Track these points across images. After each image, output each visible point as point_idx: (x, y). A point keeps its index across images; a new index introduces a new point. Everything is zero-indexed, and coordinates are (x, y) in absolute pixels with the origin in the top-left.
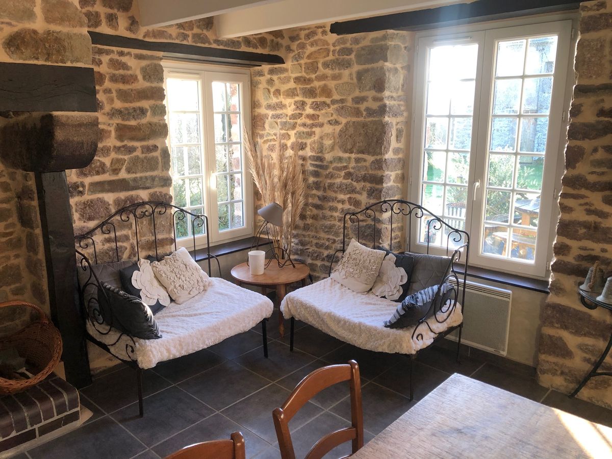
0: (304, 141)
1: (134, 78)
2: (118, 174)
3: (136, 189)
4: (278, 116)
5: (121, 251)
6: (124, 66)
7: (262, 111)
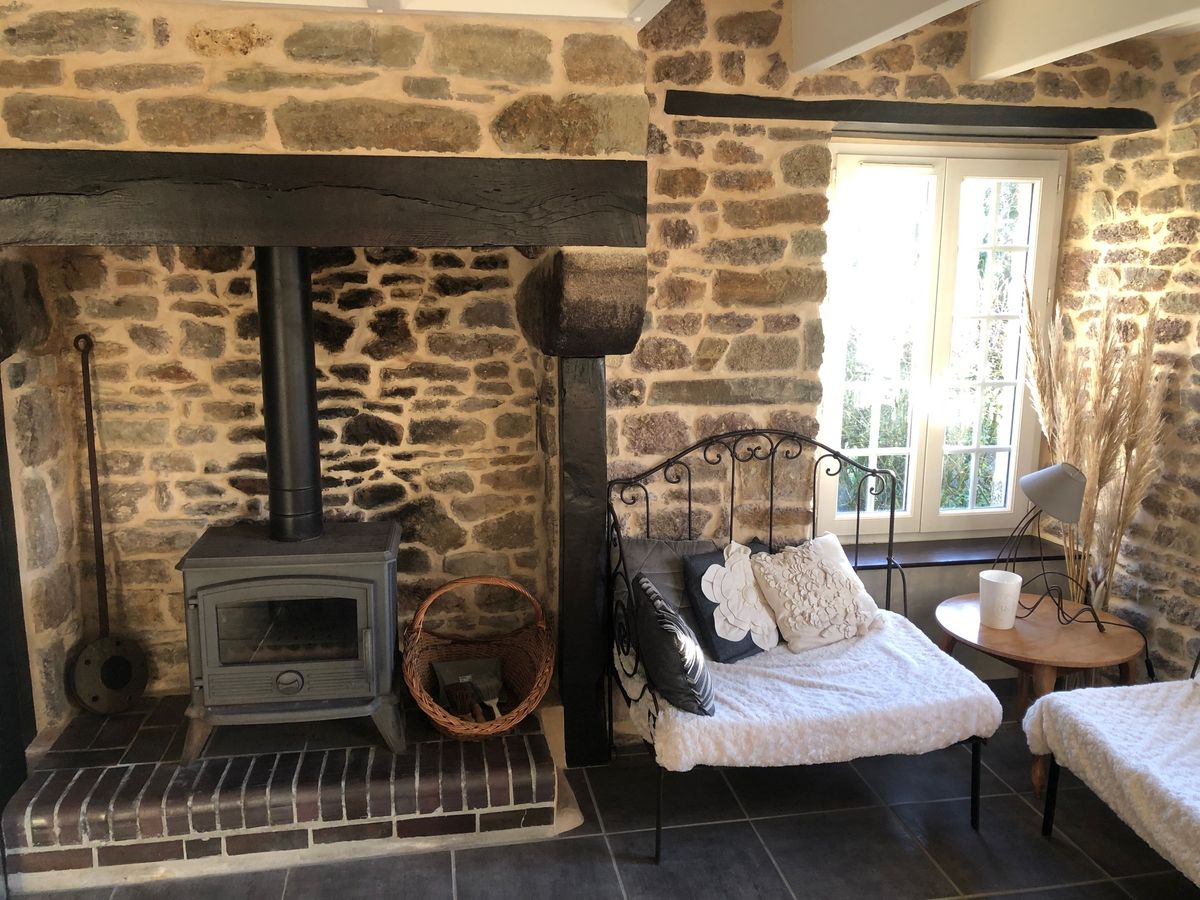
0: (1184, 318)
1: (765, 179)
2: (709, 369)
3: (742, 402)
4: (1123, 257)
5: (699, 520)
6: (747, 155)
7: (1086, 243)
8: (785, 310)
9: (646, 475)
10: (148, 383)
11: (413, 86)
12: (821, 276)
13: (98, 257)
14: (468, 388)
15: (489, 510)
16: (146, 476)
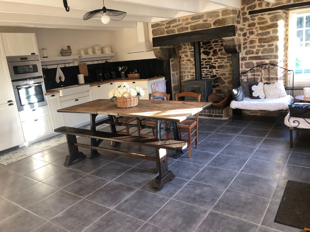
1: (267, 22)
2: (258, 54)
3: (264, 59)
5: (256, 79)
6: (263, 19)
8: (271, 43)
9: (247, 71)
10: (186, 62)
11: (204, 21)
12: (277, 37)
13: (182, 46)
14: (226, 60)
15: (229, 79)
16: (186, 74)
